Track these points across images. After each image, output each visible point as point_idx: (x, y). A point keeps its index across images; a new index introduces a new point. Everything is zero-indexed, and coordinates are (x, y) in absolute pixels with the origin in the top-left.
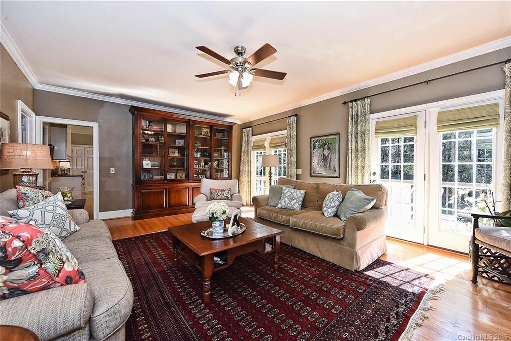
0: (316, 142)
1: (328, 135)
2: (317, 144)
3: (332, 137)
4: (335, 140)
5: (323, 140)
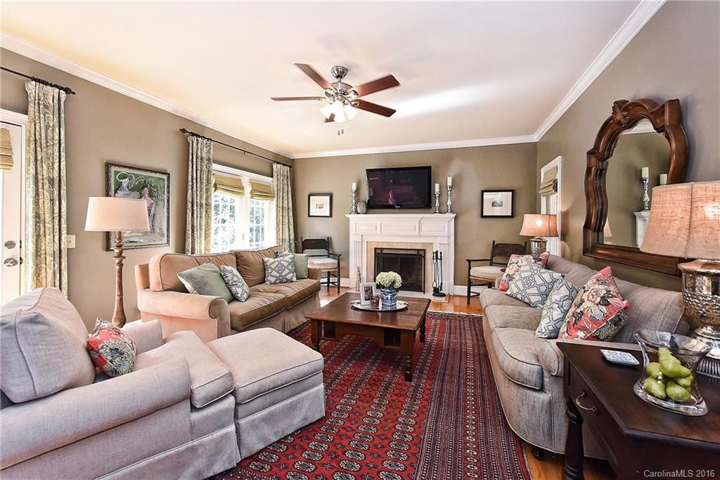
0: (124, 177)
1: (151, 171)
2: (125, 182)
3: (158, 175)
4: (162, 183)
5: (139, 175)
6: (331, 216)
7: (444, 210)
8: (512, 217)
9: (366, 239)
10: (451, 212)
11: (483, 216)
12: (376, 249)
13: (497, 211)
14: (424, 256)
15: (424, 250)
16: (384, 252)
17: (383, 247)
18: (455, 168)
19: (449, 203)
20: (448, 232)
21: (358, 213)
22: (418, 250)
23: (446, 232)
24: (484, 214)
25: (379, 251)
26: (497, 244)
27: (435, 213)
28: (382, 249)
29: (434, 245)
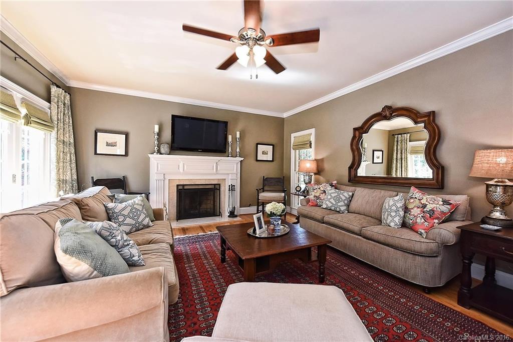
6: (126, 154)
7: (234, 154)
8: (272, 161)
9: (168, 177)
10: (239, 156)
11: (257, 160)
12: (178, 186)
13: (264, 158)
14: (219, 189)
15: (219, 184)
16: (186, 187)
17: (185, 184)
18: (241, 125)
19: (238, 150)
20: (237, 170)
21: (161, 154)
22: (215, 185)
23: (235, 171)
24: (258, 159)
25: (181, 187)
26: (266, 178)
27: (229, 156)
28: (184, 185)
29: (226, 180)
